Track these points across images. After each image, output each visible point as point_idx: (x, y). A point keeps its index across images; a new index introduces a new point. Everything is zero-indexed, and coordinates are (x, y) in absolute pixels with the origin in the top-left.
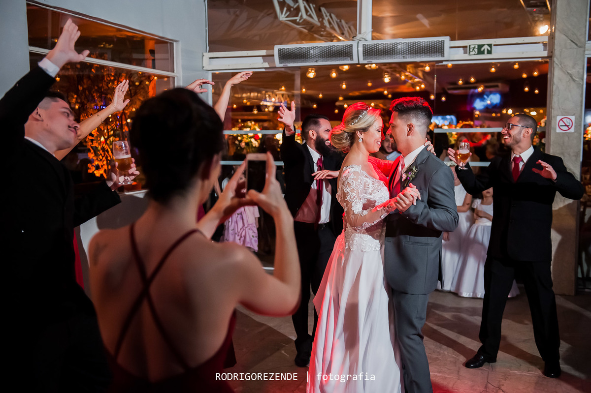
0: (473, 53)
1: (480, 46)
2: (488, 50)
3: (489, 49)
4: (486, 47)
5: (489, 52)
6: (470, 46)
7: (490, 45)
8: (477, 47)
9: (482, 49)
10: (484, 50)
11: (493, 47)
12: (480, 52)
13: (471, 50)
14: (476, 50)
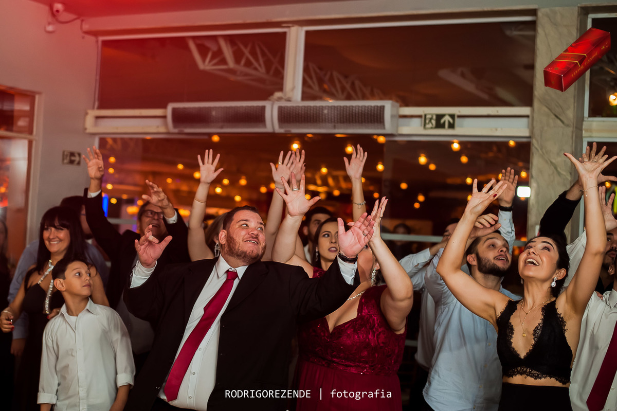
0: (429, 126)
1: (439, 117)
2: (449, 122)
3: (451, 121)
4: (447, 119)
5: (452, 126)
6: (425, 115)
7: (452, 116)
8: (434, 117)
9: (442, 121)
10: (444, 122)
11: (456, 119)
12: (439, 125)
13: (427, 121)
14: (434, 122)
